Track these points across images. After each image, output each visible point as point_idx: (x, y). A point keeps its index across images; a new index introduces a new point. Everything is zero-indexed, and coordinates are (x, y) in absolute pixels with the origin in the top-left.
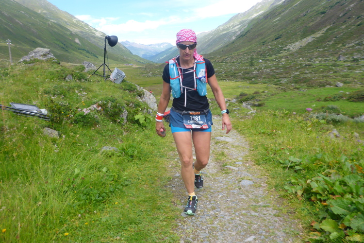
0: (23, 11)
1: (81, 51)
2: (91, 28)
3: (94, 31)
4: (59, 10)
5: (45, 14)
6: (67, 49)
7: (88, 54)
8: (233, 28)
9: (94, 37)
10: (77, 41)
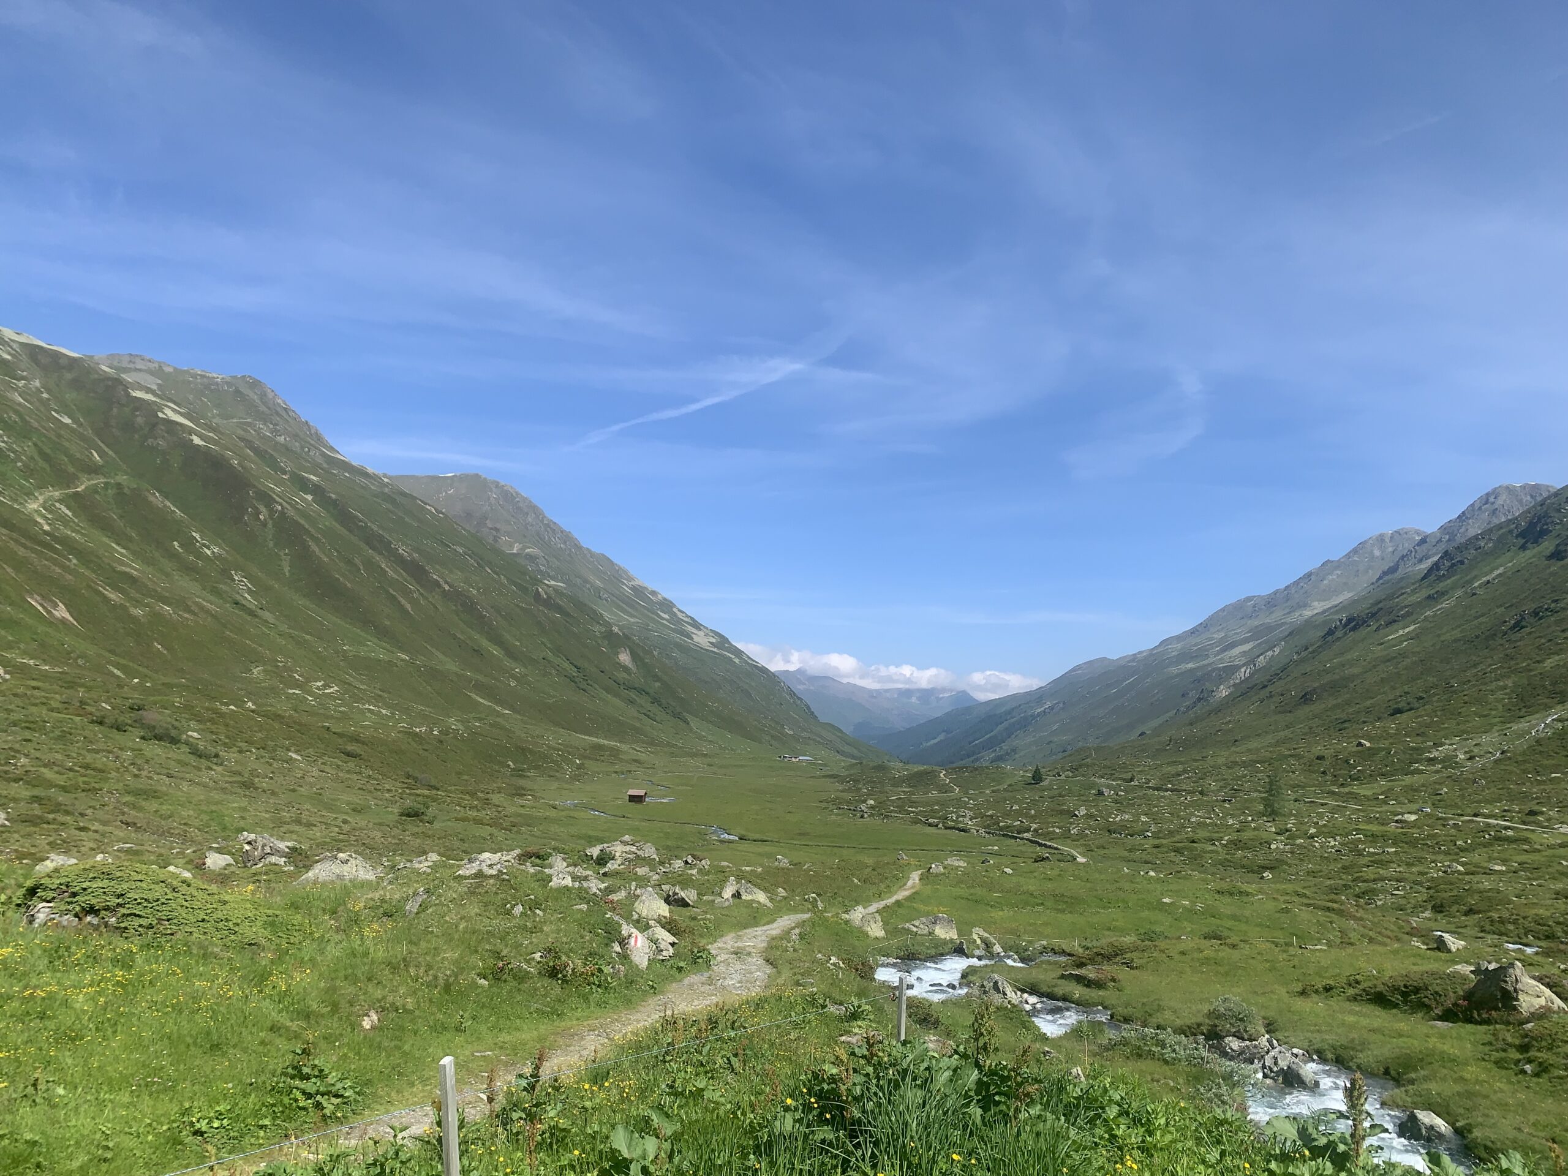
0: (461, 545)
1: (633, 695)
2: (680, 615)
3: (690, 628)
4: (578, 547)
5: (531, 558)
6: (584, 685)
7: (655, 709)
8: (1223, 650)
9: (685, 649)
10: (624, 658)
